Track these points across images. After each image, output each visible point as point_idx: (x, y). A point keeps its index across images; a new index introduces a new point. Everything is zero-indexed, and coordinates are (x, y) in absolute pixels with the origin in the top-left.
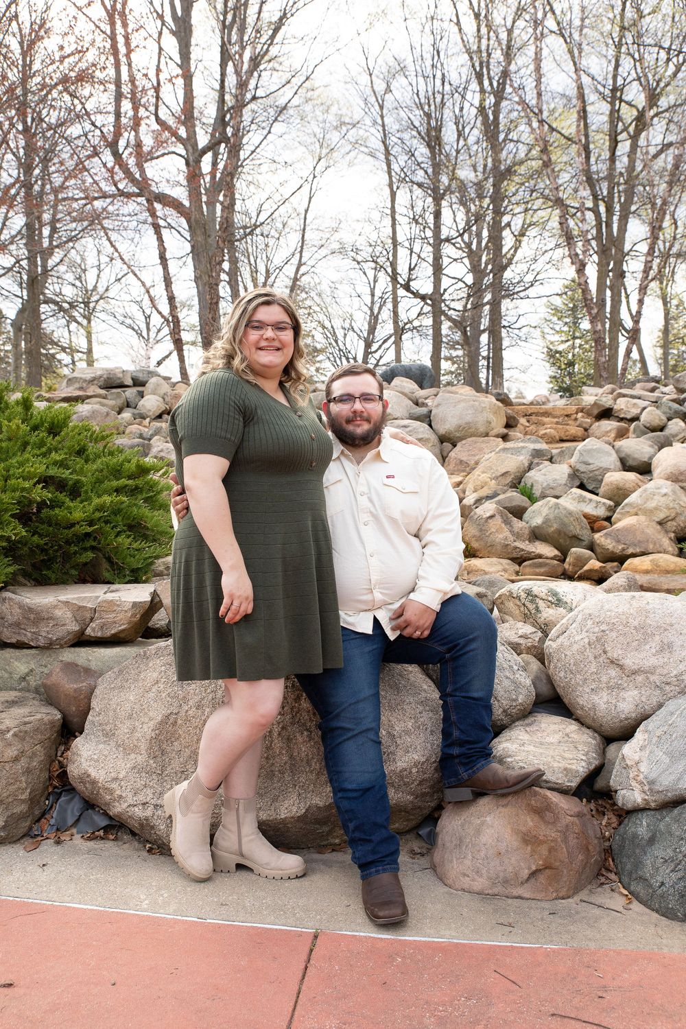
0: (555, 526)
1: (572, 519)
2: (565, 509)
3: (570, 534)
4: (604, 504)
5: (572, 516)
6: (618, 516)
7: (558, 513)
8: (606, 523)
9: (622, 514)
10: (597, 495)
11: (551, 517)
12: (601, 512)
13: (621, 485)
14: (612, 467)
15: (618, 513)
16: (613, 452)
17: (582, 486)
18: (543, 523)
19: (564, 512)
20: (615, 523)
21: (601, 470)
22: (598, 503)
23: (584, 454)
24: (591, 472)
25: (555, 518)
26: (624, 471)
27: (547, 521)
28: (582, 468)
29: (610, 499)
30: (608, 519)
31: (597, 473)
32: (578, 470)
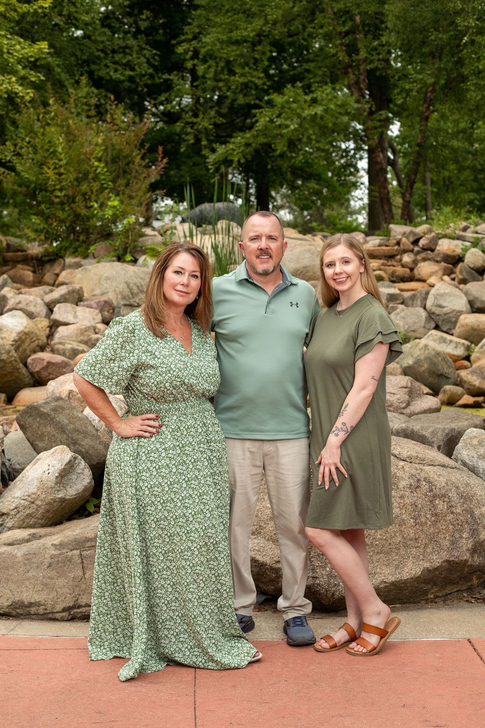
0: (426, 366)
1: (440, 359)
2: (434, 350)
3: (439, 373)
4: (463, 344)
5: (440, 356)
6: (478, 355)
7: (428, 354)
8: (466, 363)
9: (481, 353)
10: (452, 335)
11: (422, 357)
12: (460, 352)
13: (475, 326)
14: (464, 309)
15: (478, 352)
16: (463, 295)
17: (437, 327)
18: (415, 363)
19: (433, 352)
20: (475, 362)
21: (455, 313)
22: (457, 343)
23: (438, 297)
24: (446, 314)
25: (426, 358)
26: (473, 312)
27: (418, 362)
28: (437, 311)
29: (466, 339)
30: (467, 358)
31: (451, 315)
32: (433, 313)
